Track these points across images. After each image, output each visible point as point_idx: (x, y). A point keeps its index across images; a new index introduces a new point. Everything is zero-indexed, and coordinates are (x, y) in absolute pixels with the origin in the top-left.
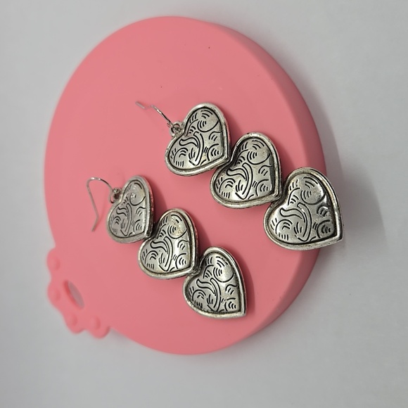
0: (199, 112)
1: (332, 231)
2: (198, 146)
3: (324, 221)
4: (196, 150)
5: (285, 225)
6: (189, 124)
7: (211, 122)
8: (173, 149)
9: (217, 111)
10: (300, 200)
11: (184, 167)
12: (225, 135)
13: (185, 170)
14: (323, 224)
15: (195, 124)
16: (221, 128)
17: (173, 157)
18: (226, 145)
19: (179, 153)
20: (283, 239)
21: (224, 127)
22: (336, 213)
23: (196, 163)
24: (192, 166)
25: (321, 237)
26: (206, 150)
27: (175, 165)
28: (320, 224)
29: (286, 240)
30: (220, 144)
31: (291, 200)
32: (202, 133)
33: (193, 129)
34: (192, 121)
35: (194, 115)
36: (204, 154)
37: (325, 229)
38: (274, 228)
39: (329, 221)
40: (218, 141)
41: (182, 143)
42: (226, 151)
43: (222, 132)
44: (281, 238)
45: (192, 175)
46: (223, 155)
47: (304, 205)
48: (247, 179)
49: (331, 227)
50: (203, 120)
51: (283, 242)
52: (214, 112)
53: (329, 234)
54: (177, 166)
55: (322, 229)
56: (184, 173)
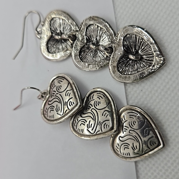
0: (55, 80)
1: (157, 143)
2: (60, 102)
3: (150, 138)
4: (59, 105)
5: (125, 147)
6: (51, 90)
7: (64, 85)
8: (45, 109)
9: (66, 77)
10: (130, 128)
11: (55, 118)
12: (75, 90)
13: (56, 120)
14: (150, 140)
15: (55, 89)
16: (71, 87)
17: (46, 113)
18: (77, 97)
19: (49, 110)
20: (127, 156)
21: (73, 85)
22: (156, 131)
23: (62, 114)
24: (60, 116)
25: (151, 149)
26: (66, 104)
27: (48, 118)
28: (148, 140)
29: (129, 156)
30: (74, 97)
31: (124, 130)
32: (60, 93)
33: (54, 92)
34: (52, 88)
35: (53, 83)
36: (65, 106)
37: (152, 143)
38: (119, 150)
39: (153, 137)
40: (72, 95)
41: (50, 103)
42: (79, 101)
43: (73, 89)
44: (125, 156)
45: (60, 122)
46: (77, 104)
47: (134, 131)
48: (94, 119)
49: (156, 140)
50: (59, 85)
51: (127, 157)
52: (64, 78)
53: (156, 145)
54: (50, 119)
55: (150, 143)
56: (55, 122)
